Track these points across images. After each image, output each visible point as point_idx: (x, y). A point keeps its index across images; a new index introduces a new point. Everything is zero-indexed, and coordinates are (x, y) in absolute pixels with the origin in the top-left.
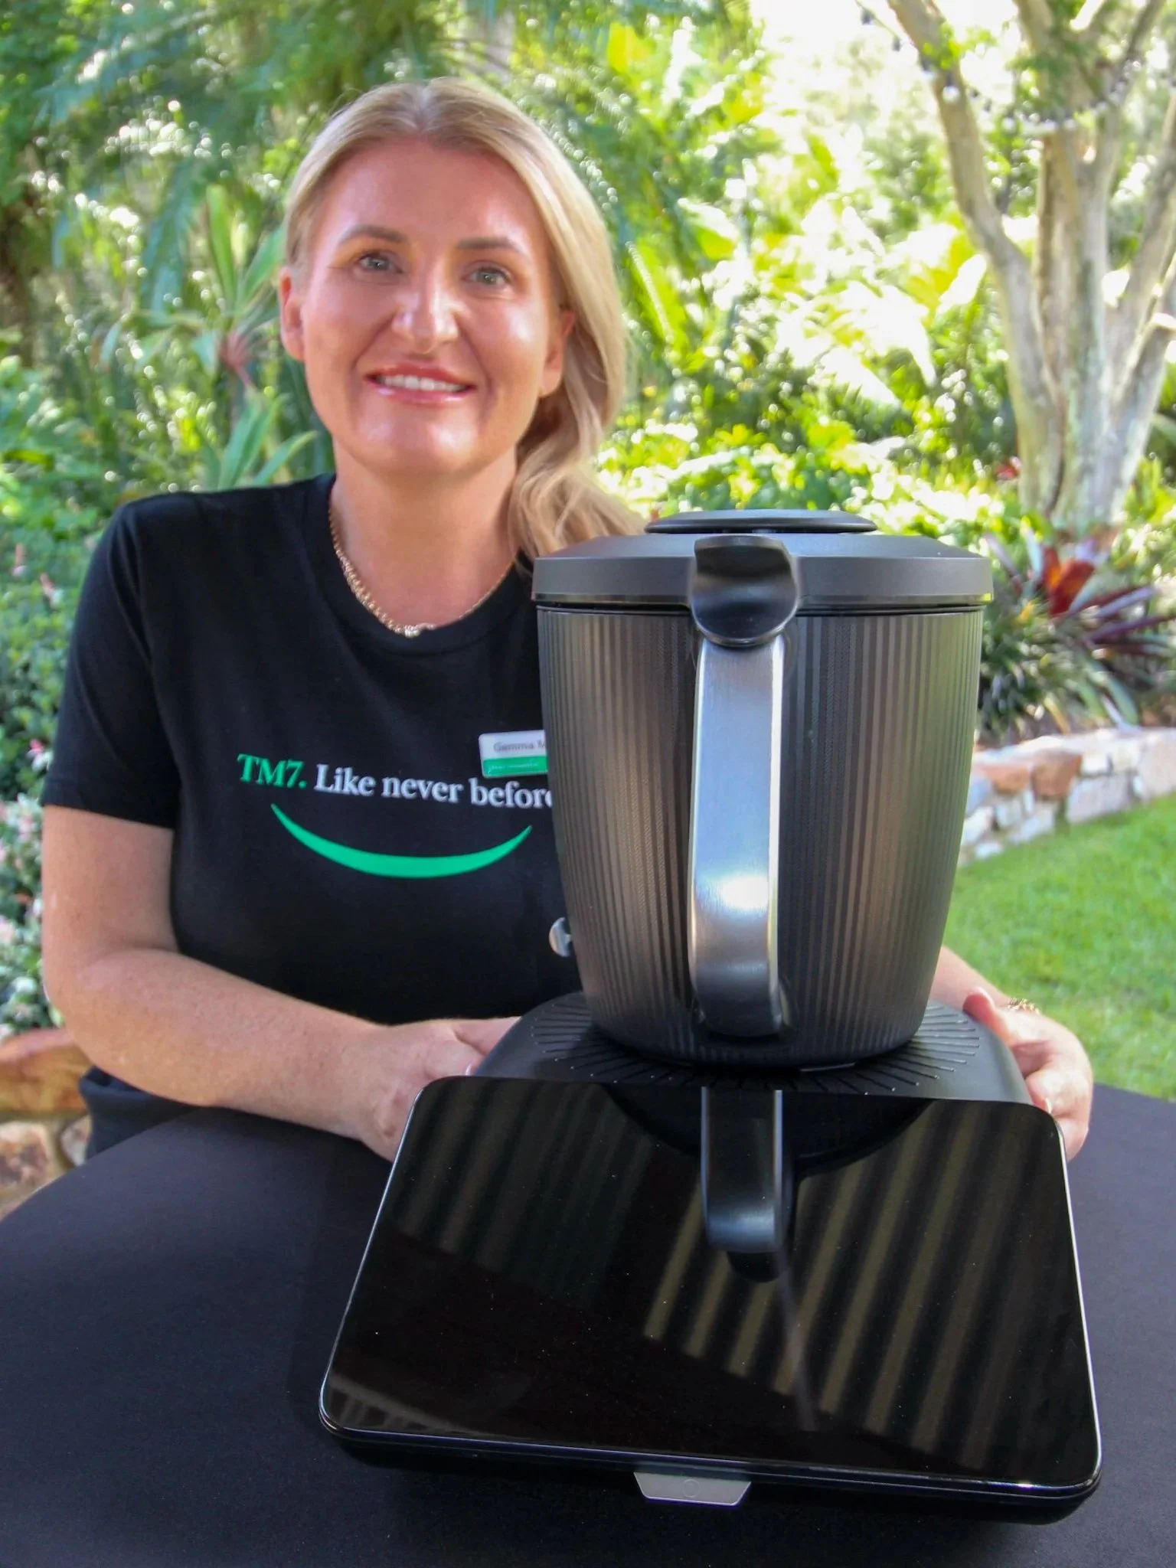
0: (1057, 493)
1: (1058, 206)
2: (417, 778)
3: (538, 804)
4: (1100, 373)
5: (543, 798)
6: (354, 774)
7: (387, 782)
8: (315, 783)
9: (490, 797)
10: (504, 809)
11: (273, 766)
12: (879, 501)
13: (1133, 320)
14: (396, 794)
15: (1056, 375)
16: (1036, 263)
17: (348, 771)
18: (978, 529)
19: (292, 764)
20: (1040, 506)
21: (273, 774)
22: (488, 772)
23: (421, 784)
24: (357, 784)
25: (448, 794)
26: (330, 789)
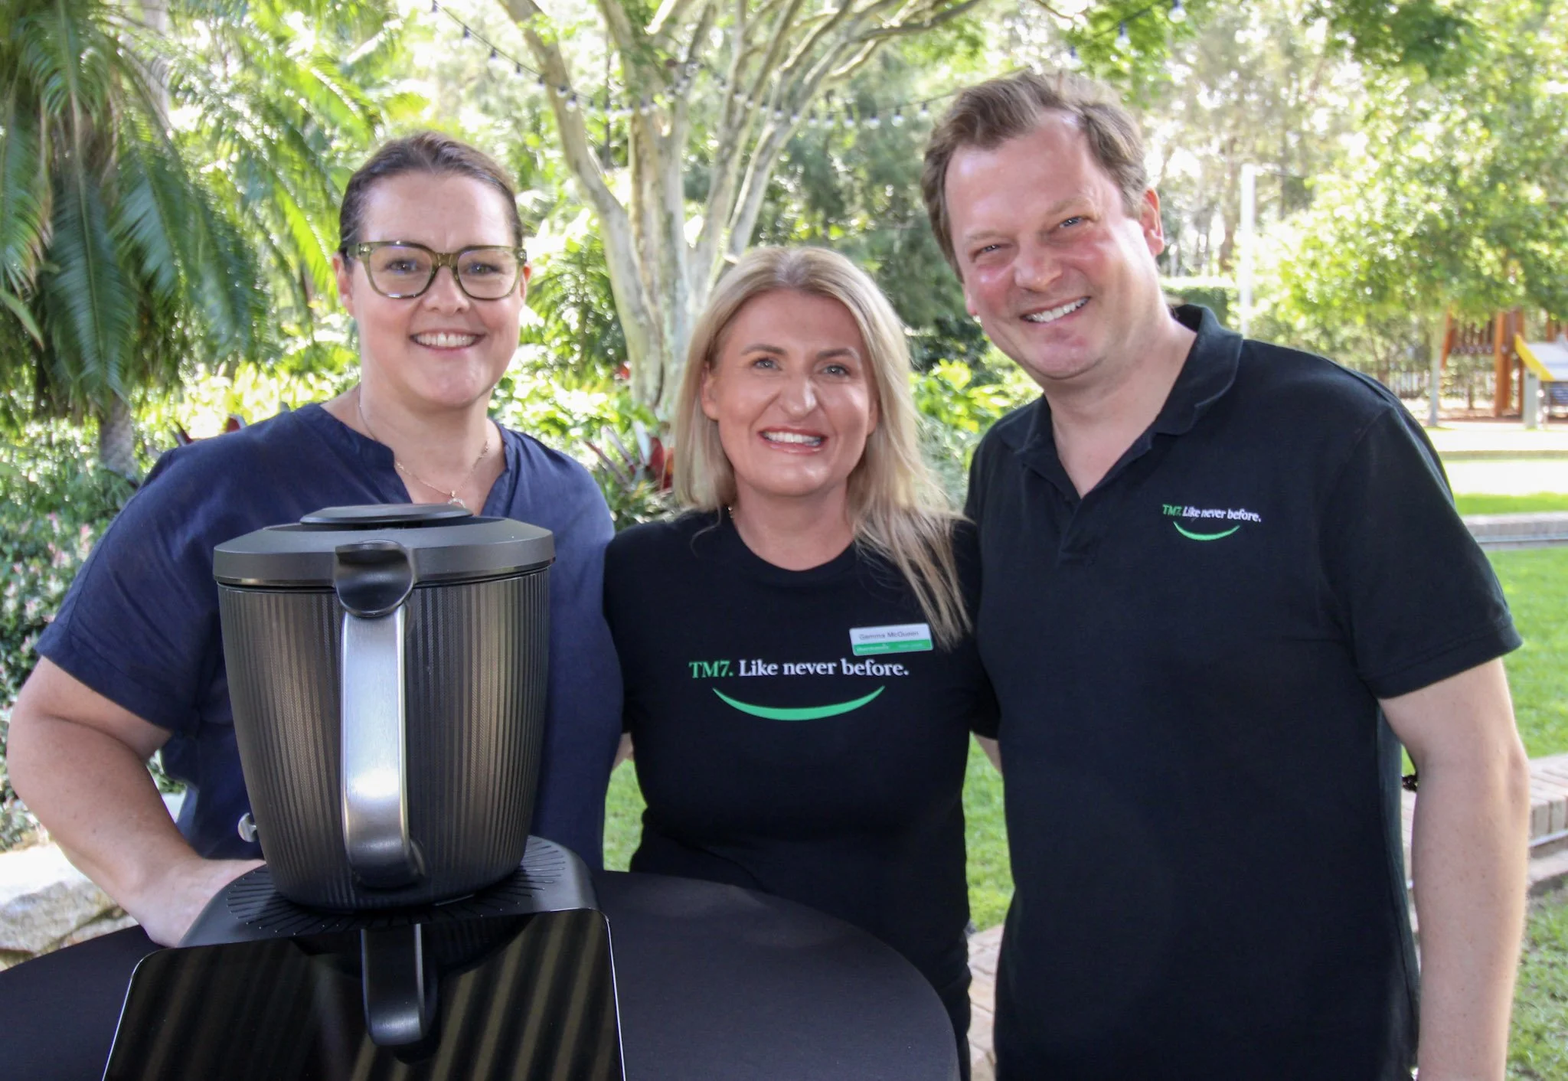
0: (660, 391)
1: (644, 167)
2: (805, 662)
3: (888, 673)
4: (686, 298)
5: (891, 669)
6: (763, 663)
7: (786, 666)
8: (739, 671)
9: (855, 669)
10: (866, 676)
11: (711, 666)
12: (519, 400)
13: (708, 257)
14: (793, 673)
15: (654, 301)
16: (632, 212)
17: (760, 662)
18: (601, 421)
19: (722, 663)
20: (648, 403)
21: (711, 670)
22: (857, 652)
23: (809, 666)
24: (766, 669)
25: (827, 670)
26: (749, 674)
